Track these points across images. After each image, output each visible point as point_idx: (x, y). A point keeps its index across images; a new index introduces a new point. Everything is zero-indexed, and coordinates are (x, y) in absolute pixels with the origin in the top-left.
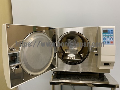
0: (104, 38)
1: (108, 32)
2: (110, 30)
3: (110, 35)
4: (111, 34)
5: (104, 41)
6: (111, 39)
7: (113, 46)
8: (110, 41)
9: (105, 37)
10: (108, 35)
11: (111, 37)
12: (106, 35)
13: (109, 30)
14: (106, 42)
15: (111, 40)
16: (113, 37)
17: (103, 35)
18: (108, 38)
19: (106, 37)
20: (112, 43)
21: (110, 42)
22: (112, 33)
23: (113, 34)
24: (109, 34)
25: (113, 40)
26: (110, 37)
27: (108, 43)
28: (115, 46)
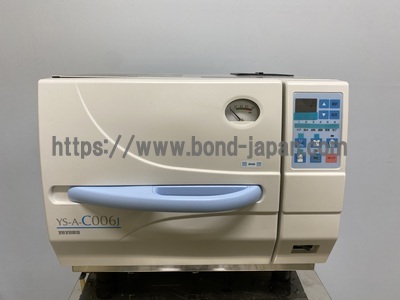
0: (301, 135)
1: (318, 109)
2: (326, 101)
3: (324, 122)
4: (331, 122)
5: (300, 152)
7: (337, 173)
9: (302, 131)
10: (317, 126)
11: (331, 132)
12: (309, 126)
13: (322, 101)
14: (308, 157)
17: (296, 126)
18: (317, 137)
19: (309, 135)
20: (333, 159)
21: (323, 158)
22: (336, 115)
23: (337, 121)
24: (321, 117)
26: (324, 135)
27: (316, 159)
28: (344, 174)
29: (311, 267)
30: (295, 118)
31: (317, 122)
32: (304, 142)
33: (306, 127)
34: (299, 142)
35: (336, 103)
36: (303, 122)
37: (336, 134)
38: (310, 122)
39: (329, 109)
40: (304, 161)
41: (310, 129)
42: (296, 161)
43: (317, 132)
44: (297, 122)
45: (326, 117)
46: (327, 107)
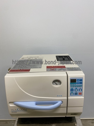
1: (77, 82)
3: (78, 85)
4: (80, 85)
5: (72, 92)
6: (79, 89)
8: (78, 92)
9: (72, 87)
10: (76, 86)
11: (80, 87)
12: (74, 86)
13: (77, 80)
15: (79, 91)
17: (71, 86)
18: (76, 89)
19: (74, 88)
20: (80, 94)
21: (78, 94)
22: (81, 83)
23: (82, 85)
24: (77, 84)
25: (81, 91)
27: (76, 94)
28: (83, 98)
30: (70, 84)
31: (76, 85)
32: (73, 90)
33: (73, 86)
34: (72, 90)
35: (81, 80)
36: (73, 85)
37: (81, 88)
38: (74, 85)
39: (79, 82)
40: (73, 95)
41: (74, 87)
42: (71, 95)
43: (76, 87)
44: (71, 85)
45: (79, 84)
46: (79, 81)
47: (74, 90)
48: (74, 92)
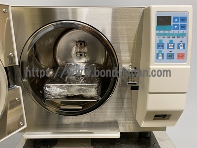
0: (160, 41)
1: (172, 23)
2: (178, 18)
3: (176, 32)
4: (181, 32)
5: (160, 52)
6: (179, 44)
7: (185, 66)
8: (176, 52)
9: (161, 38)
10: (172, 34)
11: (181, 39)
12: (166, 34)
13: (175, 18)
14: (165, 56)
15: (179, 48)
16: (184, 40)
17: (157, 34)
18: (171, 42)
19: (166, 41)
20: (181, 57)
21: (176, 56)
22: (184, 27)
23: (185, 31)
24: (174, 29)
25: (184, 48)
27: (170, 56)
28: (189, 67)
29: (164, 129)
30: (157, 29)
31: (171, 32)
32: (163, 46)
33: (164, 35)
34: (160, 45)
35: (184, 19)
36: (162, 32)
38: (167, 32)
39: (180, 23)
40: (163, 58)
41: (166, 37)
42: (157, 58)
43: (171, 39)
44: (158, 32)
45: (177, 29)
46: (178, 22)
47: (166, 46)
48: (166, 51)
